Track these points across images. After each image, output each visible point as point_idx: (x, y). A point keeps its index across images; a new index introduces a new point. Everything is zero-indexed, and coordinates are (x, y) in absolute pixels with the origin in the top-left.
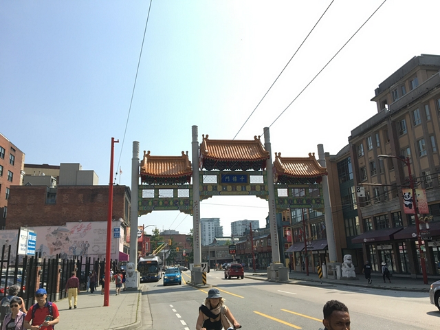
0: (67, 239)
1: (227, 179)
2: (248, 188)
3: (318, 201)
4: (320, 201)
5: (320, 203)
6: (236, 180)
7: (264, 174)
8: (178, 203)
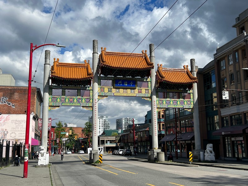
2: (136, 91)
3: (189, 103)
4: (191, 103)
7: (149, 81)
8: (80, 101)
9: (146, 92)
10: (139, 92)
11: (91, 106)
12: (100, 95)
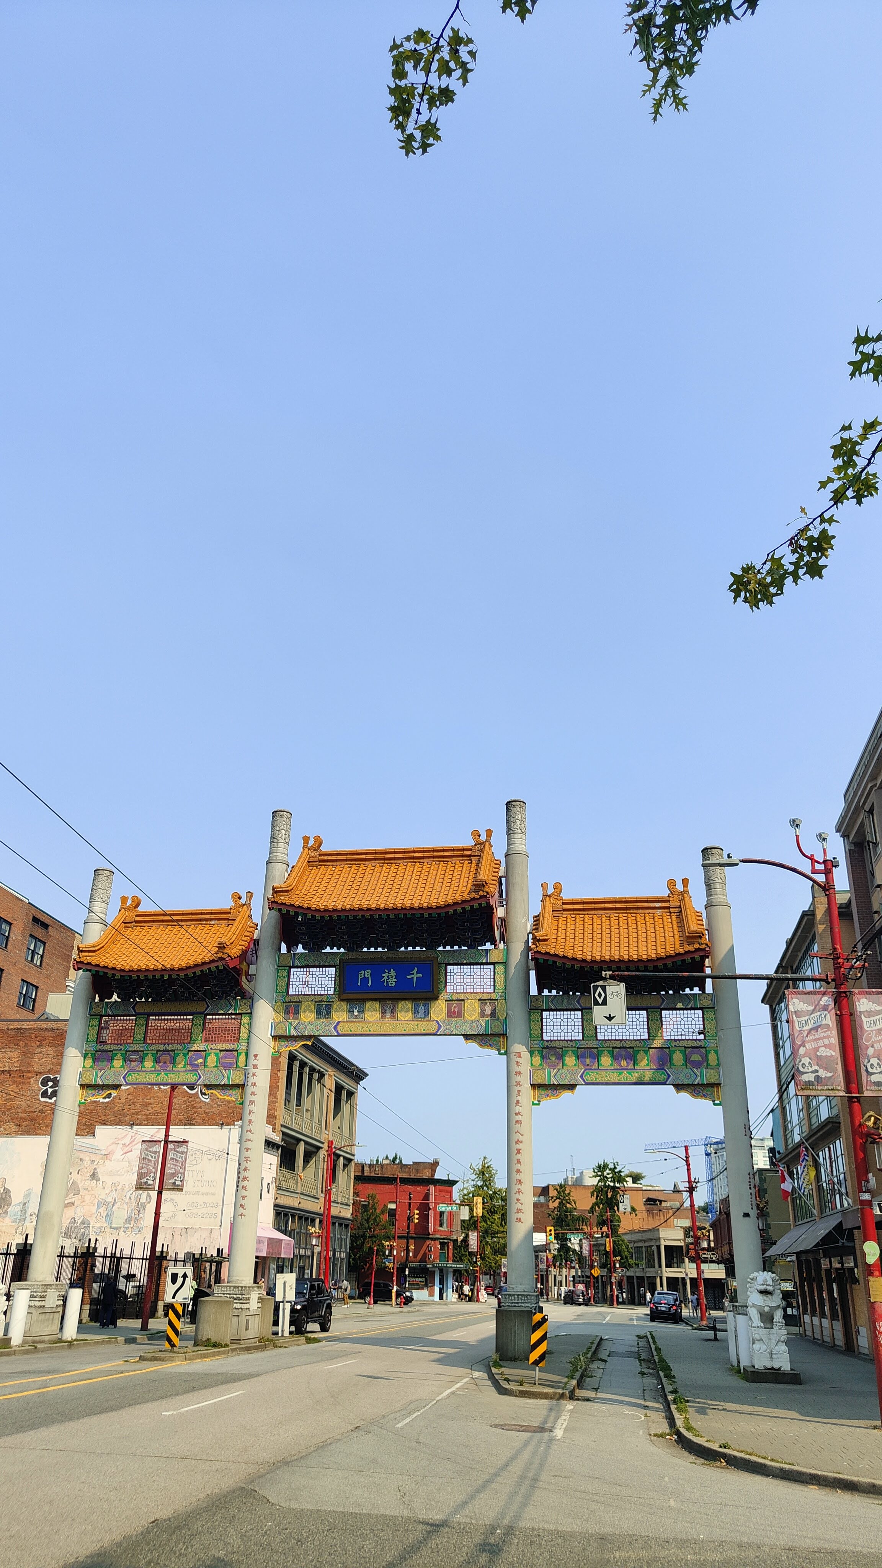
0: (94, 1176)
1: (365, 980)
2: (439, 1009)
3: (696, 1057)
4: (706, 1058)
5: (703, 1062)
6: (392, 982)
7: (496, 960)
8: (200, 1061)
9: (483, 1014)
10: (450, 1014)
11: (237, 1082)
12: (280, 1033)
